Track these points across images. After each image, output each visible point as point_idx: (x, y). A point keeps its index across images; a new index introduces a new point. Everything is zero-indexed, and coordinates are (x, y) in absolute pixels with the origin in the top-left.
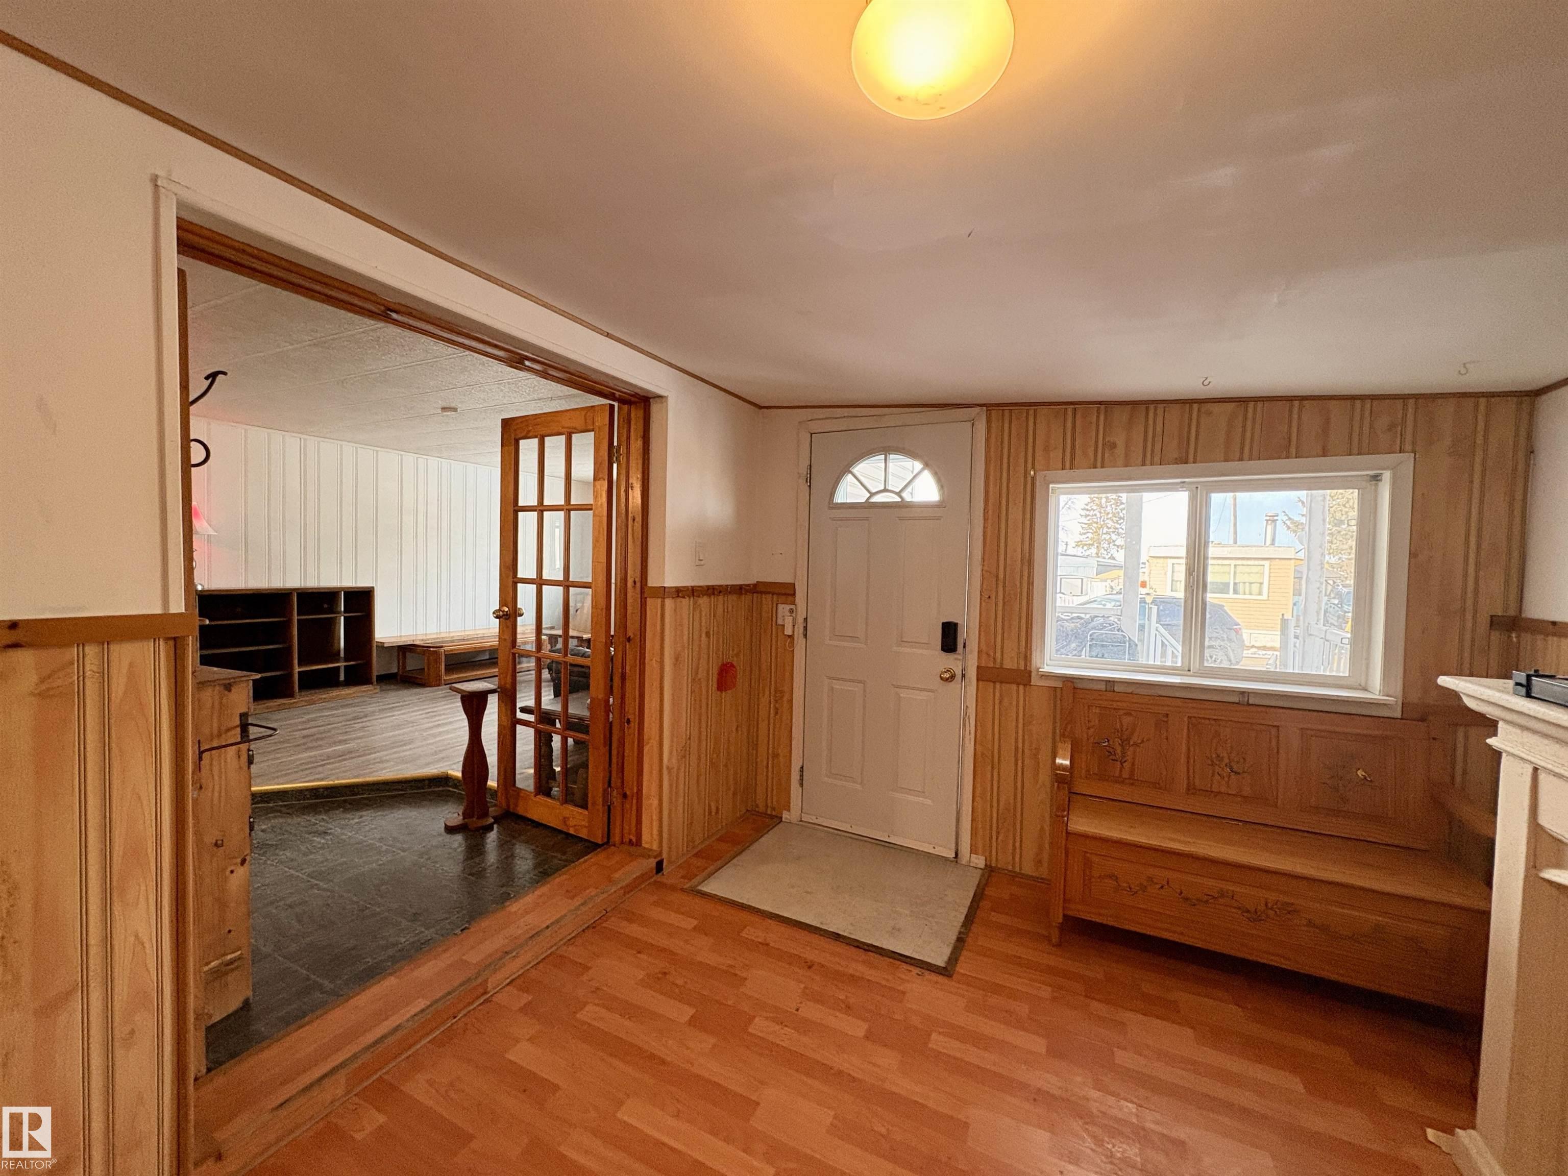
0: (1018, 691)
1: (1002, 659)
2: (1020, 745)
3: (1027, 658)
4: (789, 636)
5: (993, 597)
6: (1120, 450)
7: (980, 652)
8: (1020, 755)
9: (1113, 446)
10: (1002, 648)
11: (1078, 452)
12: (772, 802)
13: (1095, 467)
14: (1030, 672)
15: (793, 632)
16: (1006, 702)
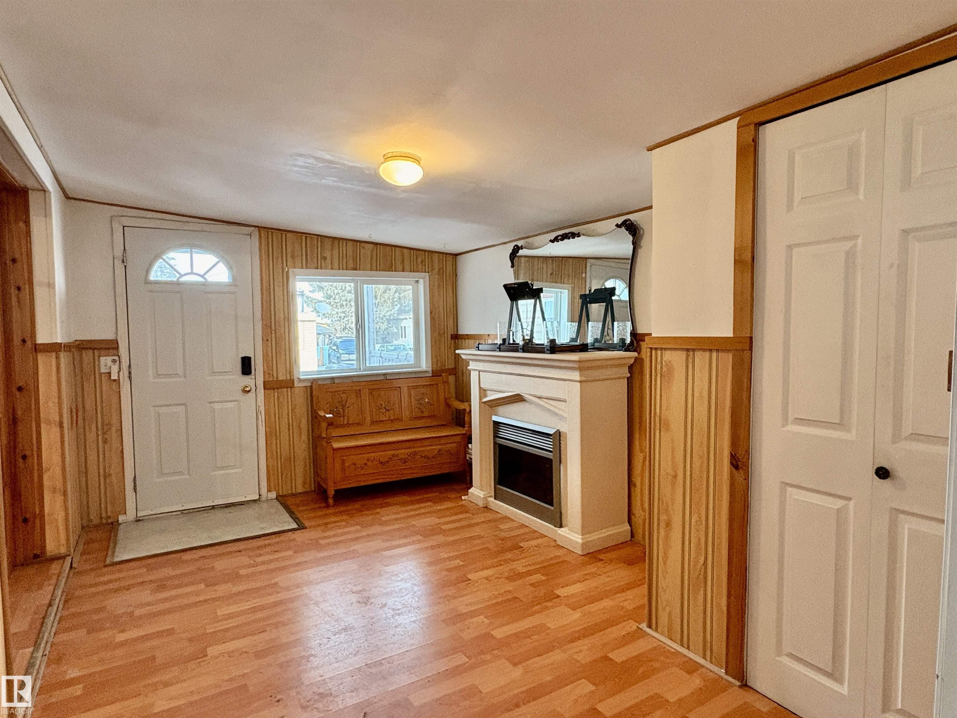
0: (287, 391)
1: (277, 375)
2: (291, 422)
3: (290, 372)
4: (114, 380)
5: (270, 340)
6: (329, 261)
7: (264, 372)
8: (291, 427)
9: (325, 258)
10: (277, 369)
11: (309, 260)
12: (107, 513)
13: (318, 268)
14: (293, 380)
15: (119, 377)
16: (281, 400)
